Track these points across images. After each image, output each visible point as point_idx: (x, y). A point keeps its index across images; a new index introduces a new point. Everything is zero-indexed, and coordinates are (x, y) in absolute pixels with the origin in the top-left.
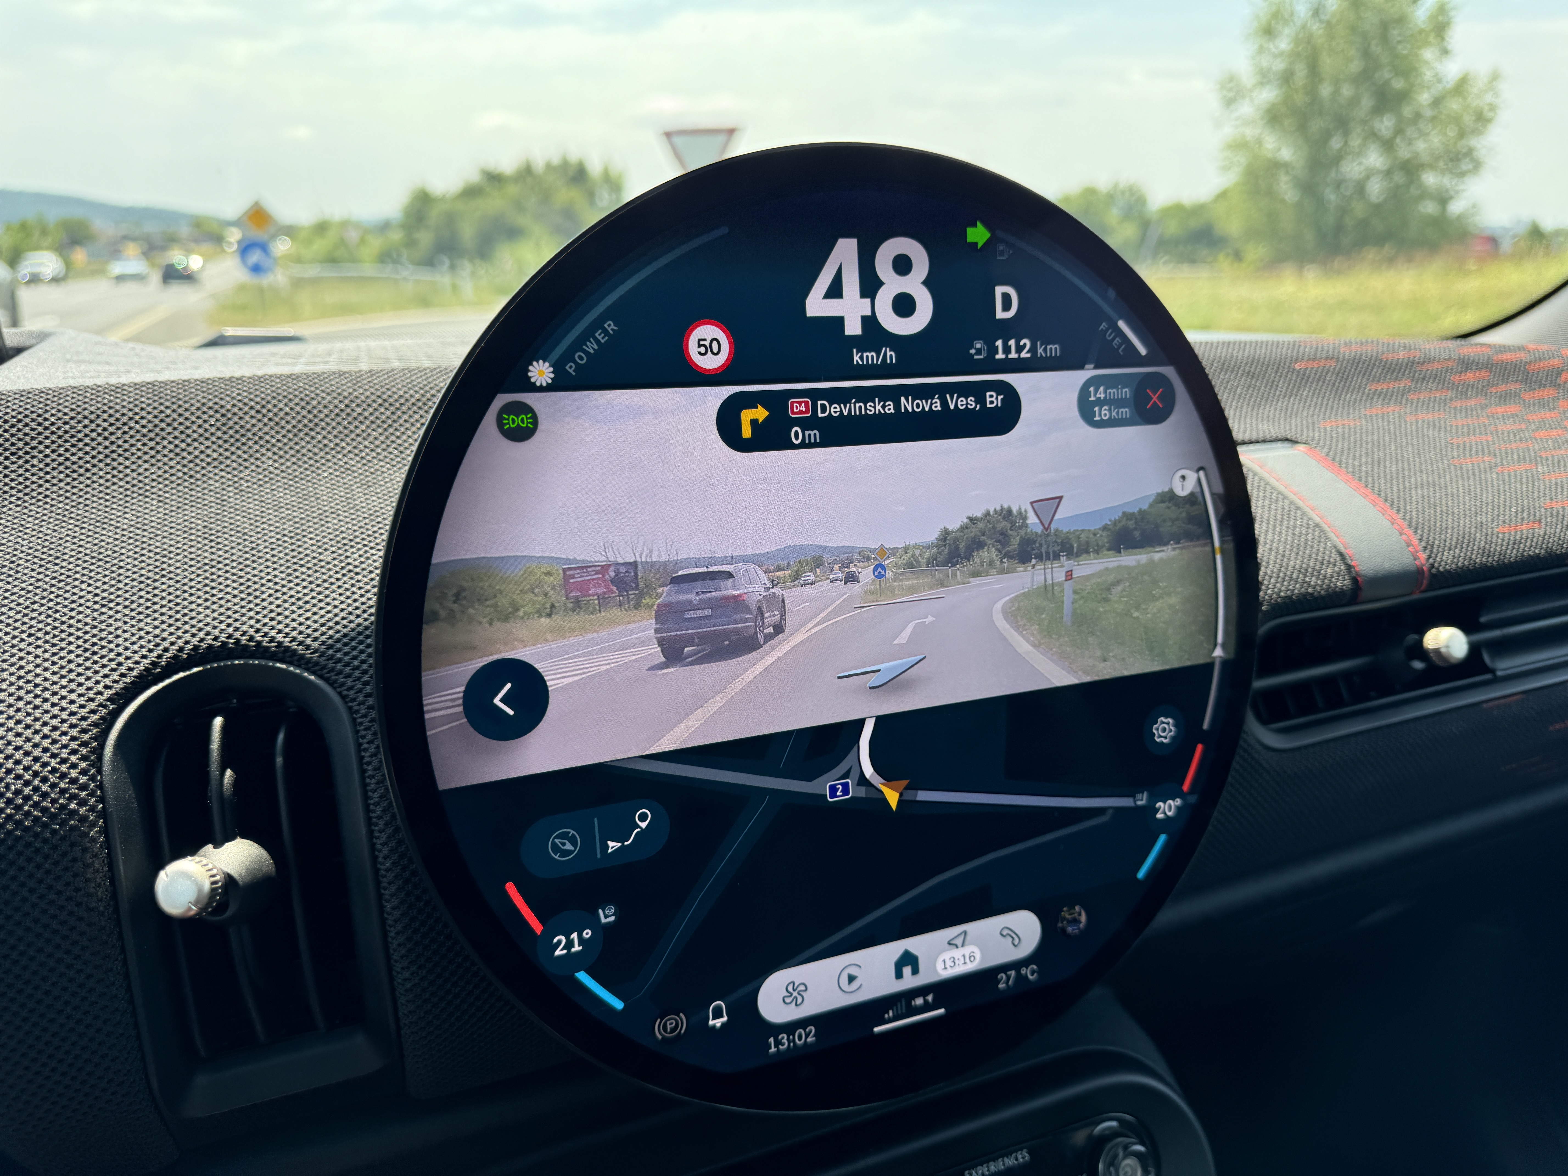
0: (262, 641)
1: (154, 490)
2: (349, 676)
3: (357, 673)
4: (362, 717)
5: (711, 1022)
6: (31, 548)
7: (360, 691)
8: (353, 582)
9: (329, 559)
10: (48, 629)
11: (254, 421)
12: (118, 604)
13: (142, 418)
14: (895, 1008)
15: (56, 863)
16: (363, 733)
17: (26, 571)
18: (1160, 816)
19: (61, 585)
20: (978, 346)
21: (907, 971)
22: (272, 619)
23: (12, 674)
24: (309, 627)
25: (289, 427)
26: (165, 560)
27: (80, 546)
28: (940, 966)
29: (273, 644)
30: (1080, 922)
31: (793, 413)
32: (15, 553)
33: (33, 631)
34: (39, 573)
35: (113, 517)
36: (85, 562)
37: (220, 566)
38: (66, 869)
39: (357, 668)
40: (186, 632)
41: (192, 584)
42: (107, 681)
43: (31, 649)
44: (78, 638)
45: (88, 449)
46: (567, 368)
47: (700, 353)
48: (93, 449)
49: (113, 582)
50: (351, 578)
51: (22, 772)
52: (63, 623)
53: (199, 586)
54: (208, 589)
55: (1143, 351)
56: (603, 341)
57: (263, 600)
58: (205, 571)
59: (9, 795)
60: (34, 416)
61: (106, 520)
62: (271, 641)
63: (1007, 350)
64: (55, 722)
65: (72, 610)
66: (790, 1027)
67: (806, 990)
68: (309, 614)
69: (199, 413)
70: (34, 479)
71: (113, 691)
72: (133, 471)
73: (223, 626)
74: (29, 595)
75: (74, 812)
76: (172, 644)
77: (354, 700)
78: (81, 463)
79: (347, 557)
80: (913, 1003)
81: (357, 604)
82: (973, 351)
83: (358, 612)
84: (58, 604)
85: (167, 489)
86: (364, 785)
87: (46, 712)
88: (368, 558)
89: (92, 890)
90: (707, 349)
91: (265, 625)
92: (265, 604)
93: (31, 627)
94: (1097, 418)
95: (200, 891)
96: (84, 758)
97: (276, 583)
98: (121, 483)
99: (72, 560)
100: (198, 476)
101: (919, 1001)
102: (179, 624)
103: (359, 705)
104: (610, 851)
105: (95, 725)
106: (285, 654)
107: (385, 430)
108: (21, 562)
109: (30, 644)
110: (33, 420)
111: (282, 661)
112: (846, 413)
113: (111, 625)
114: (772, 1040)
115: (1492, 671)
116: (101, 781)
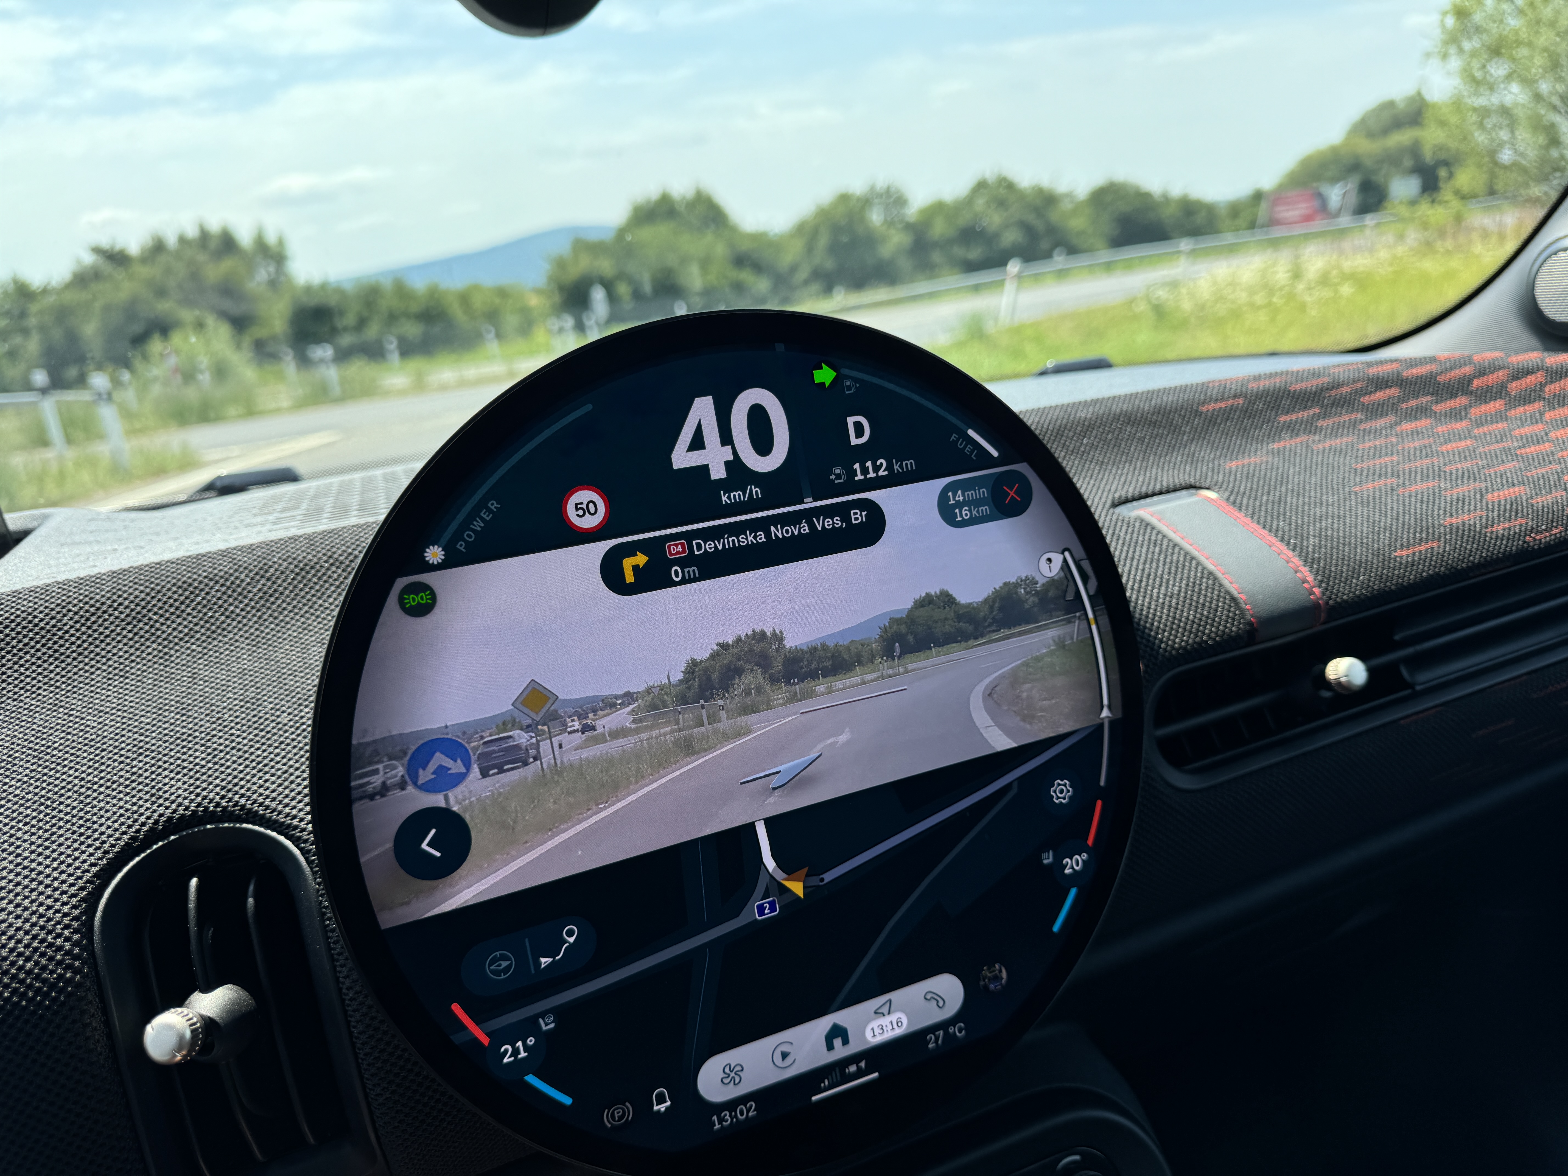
0: (228, 806)
1: (133, 671)
5: (656, 1108)
9: (285, 721)
10: (41, 816)
13: (120, 604)
14: (829, 1077)
18: (1067, 871)
20: (838, 471)
21: (838, 1042)
26: (141, 738)
27: (68, 733)
28: (869, 1035)
29: (237, 808)
30: (1002, 979)
33: (28, 819)
38: (68, 1030)
42: (92, 859)
43: (26, 837)
44: (67, 822)
46: (458, 546)
47: (578, 515)
51: (23, 949)
52: (54, 809)
55: (995, 454)
56: (488, 519)
59: (13, 971)
62: (234, 806)
63: (865, 471)
66: (731, 1105)
67: (742, 1070)
69: (170, 593)
71: (98, 868)
73: (192, 797)
74: (24, 786)
75: (71, 980)
76: (148, 818)
80: (847, 1071)
82: (833, 477)
84: (49, 791)
85: (139, 666)
87: (41, 893)
89: (92, 1046)
90: (584, 510)
91: (230, 791)
93: (27, 816)
94: (959, 519)
95: (182, 1040)
96: (76, 931)
98: (105, 668)
100: (172, 652)
101: (853, 1068)
104: (543, 966)
105: (83, 900)
106: (241, 813)
109: (26, 832)
112: (720, 548)
113: (95, 806)
114: (715, 1118)
115: (1411, 686)
116: (92, 949)
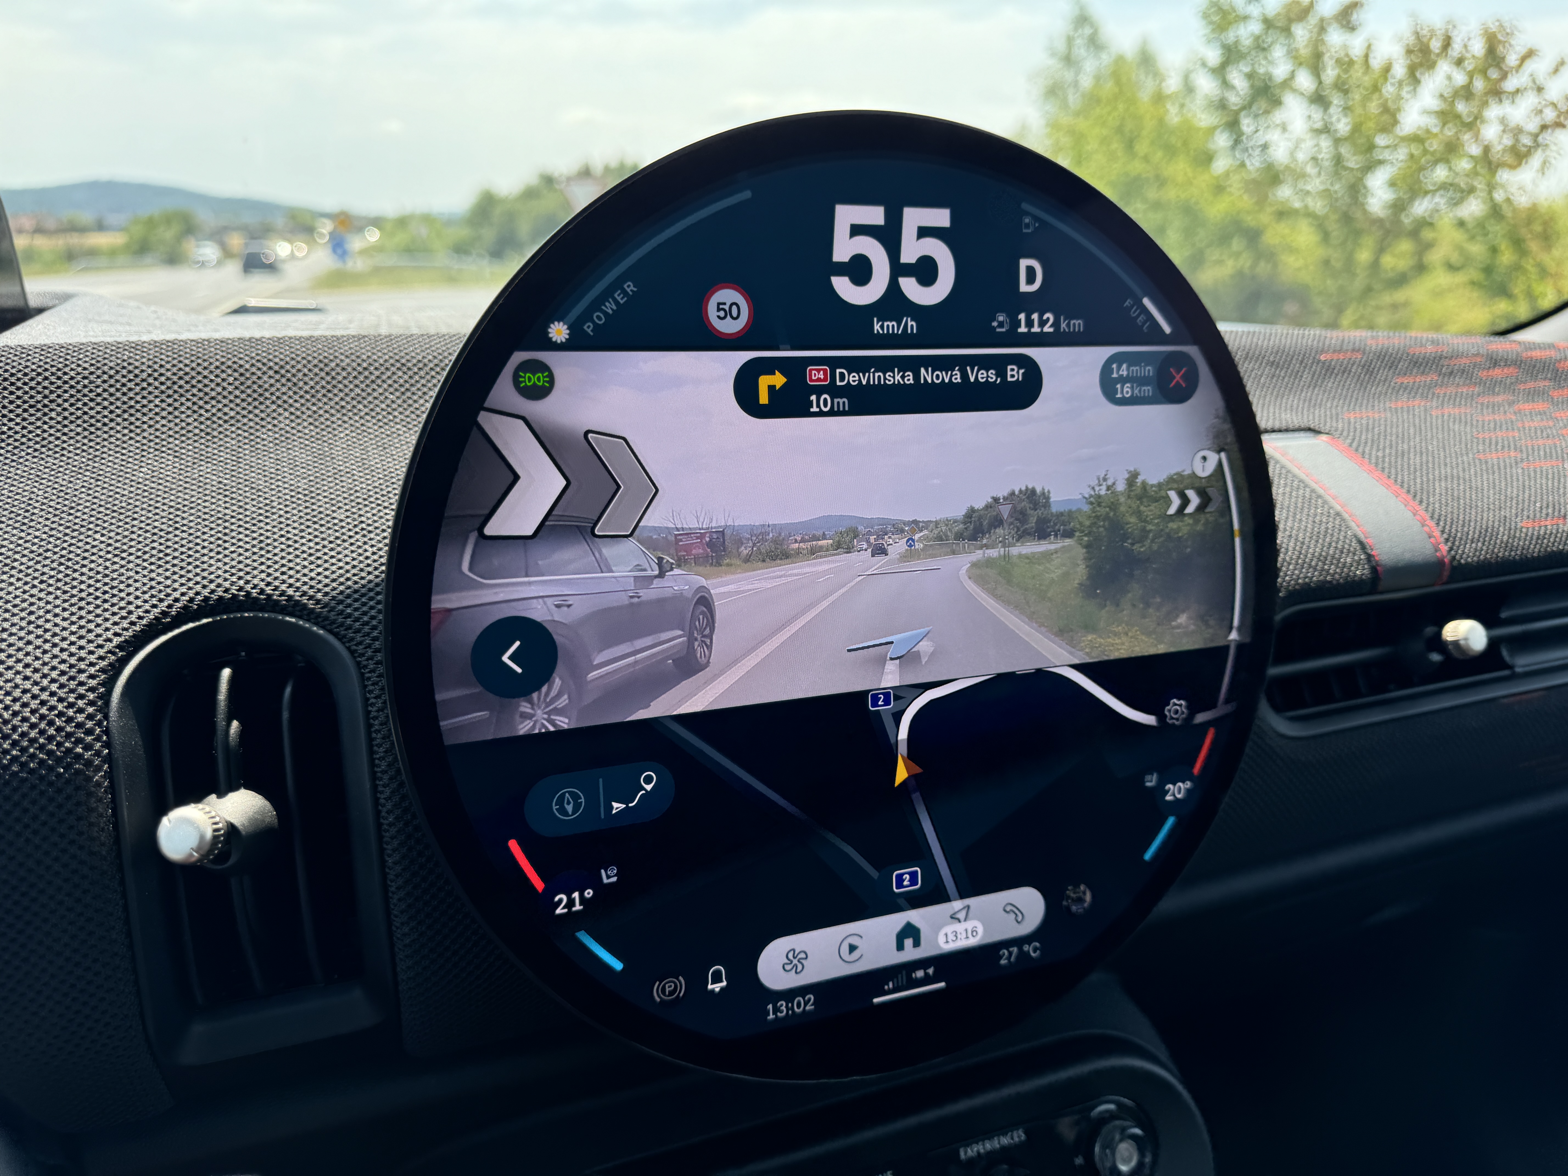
0: (273, 595)
1: (170, 446)
2: (358, 631)
3: (366, 629)
4: (370, 672)
5: (710, 987)
6: (46, 498)
7: (369, 646)
8: (366, 539)
9: (342, 517)
10: (60, 576)
11: (272, 381)
12: (131, 554)
13: (161, 375)
14: (895, 979)
15: (60, 806)
16: (371, 688)
17: (40, 520)
18: (1169, 798)
19: (75, 534)
20: (1001, 319)
21: (908, 943)
22: (283, 573)
23: (22, 619)
24: (320, 582)
25: (307, 388)
26: (178, 513)
27: (95, 497)
28: (941, 940)
29: (283, 598)
30: (1086, 901)
31: (811, 380)
32: (30, 502)
33: (45, 578)
34: (53, 522)
35: (129, 470)
36: (99, 512)
37: (233, 520)
38: (70, 813)
39: (366, 623)
40: (197, 583)
41: (205, 537)
42: (117, 629)
43: (42, 595)
44: (90, 586)
45: (106, 403)
46: (585, 327)
47: (719, 317)
48: (111, 403)
49: (126, 533)
50: (364, 536)
51: (28, 714)
52: (75, 571)
53: (212, 539)
54: (220, 542)
55: (1167, 329)
56: (622, 302)
57: (275, 555)
58: (218, 525)
59: (15, 737)
60: (54, 369)
61: (121, 474)
62: (281, 595)
63: (1030, 323)
64: (63, 667)
65: (85, 558)
66: (789, 995)
68: (320, 570)
69: (218, 372)
70: (52, 431)
71: (122, 639)
72: (150, 426)
73: (234, 579)
74: (42, 543)
75: (79, 756)
76: (183, 594)
77: (363, 655)
78: (99, 417)
79: (360, 516)
80: (913, 975)
81: (369, 561)
82: (995, 324)
83: (370, 569)
84: (70, 552)
85: (183, 445)
86: (370, 740)
87: (55, 657)
88: (381, 517)
89: (95, 834)
90: (726, 312)
91: (276, 578)
92: (277, 558)
93: (43, 574)
94: (1119, 395)
95: (202, 838)
96: (91, 703)
97: (288, 539)
98: (138, 438)
99: (86, 510)
100: (215, 433)
101: (920, 974)
102: (190, 575)
103: (367, 660)
104: (614, 812)
105: (103, 671)
106: (294, 607)
107: (403, 393)
108: (36, 511)
109: (41, 591)
110: (53, 374)
111: (291, 615)
112: (864, 383)
113: (123, 574)
114: (770, 1006)
115: (1511, 667)
116: (107, 727)
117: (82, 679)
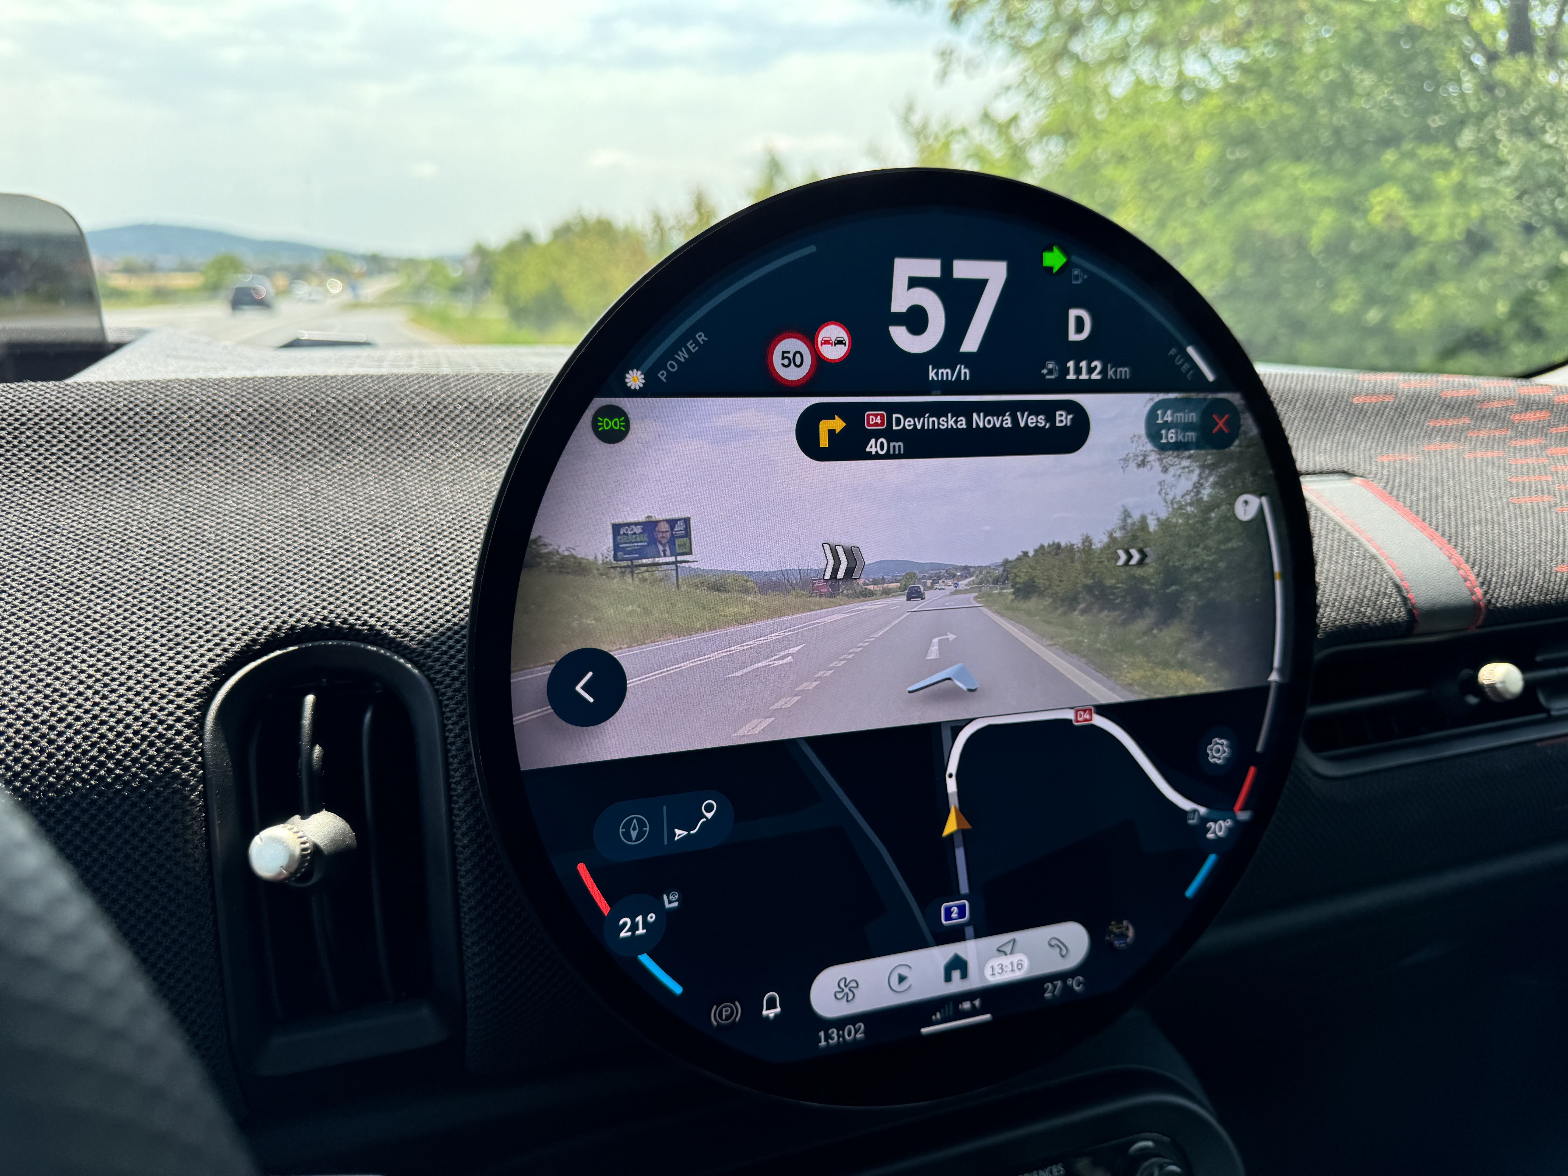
0: (356, 624)
1: (253, 479)
2: (437, 660)
3: (445, 658)
4: (447, 699)
5: (765, 1012)
6: (140, 528)
7: (447, 675)
8: (442, 572)
9: (418, 550)
10: (157, 603)
11: (347, 418)
12: (221, 584)
13: (243, 411)
14: (942, 1010)
15: (158, 824)
16: (449, 714)
17: (136, 549)
18: (1210, 836)
19: (168, 563)
20: (1050, 366)
21: (956, 974)
22: (365, 604)
23: (124, 644)
24: (399, 613)
25: (379, 425)
26: (263, 544)
27: (185, 528)
28: (988, 972)
29: (365, 627)
30: (1128, 937)
31: (869, 425)
32: (126, 532)
33: (143, 605)
34: (148, 552)
35: (215, 502)
36: (190, 543)
37: (315, 552)
38: (167, 830)
39: (445, 653)
40: (283, 612)
41: (290, 568)
42: (211, 655)
43: (141, 621)
44: (185, 613)
45: (192, 438)
46: (658, 375)
47: (783, 365)
48: (197, 438)
49: (216, 563)
50: (440, 569)
51: (131, 735)
52: (170, 599)
53: (296, 570)
54: (304, 573)
55: (1210, 377)
56: (693, 351)
57: (356, 586)
58: (302, 556)
59: (118, 757)
60: (144, 405)
61: (208, 506)
62: (363, 625)
63: (1078, 371)
64: (163, 691)
65: (179, 587)
66: (841, 1023)
68: (400, 601)
69: (296, 408)
70: (142, 464)
71: (215, 665)
72: (233, 460)
73: (318, 609)
74: (139, 572)
75: (178, 775)
76: (271, 623)
77: (441, 683)
78: (186, 451)
79: (436, 549)
80: (960, 1006)
81: (446, 593)
82: (1045, 371)
83: (447, 601)
84: (166, 581)
85: (264, 478)
86: (447, 764)
87: (155, 681)
88: (455, 551)
89: (190, 851)
90: (790, 361)
91: (358, 609)
92: (358, 589)
93: (141, 601)
94: (1164, 441)
95: (292, 856)
96: (188, 726)
97: (368, 571)
98: (223, 472)
99: (178, 541)
100: (294, 467)
101: (967, 1005)
102: (277, 604)
103: (446, 688)
104: (676, 838)
105: (199, 695)
106: (375, 636)
107: (471, 431)
108: (131, 541)
109: (140, 617)
110: (143, 409)
111: (373, 644)
112: (919, 427)
113: (215, 603)
114: (822, 1034)
115: (1547, 711)
116: (202, 748)
117: (180, 703)
